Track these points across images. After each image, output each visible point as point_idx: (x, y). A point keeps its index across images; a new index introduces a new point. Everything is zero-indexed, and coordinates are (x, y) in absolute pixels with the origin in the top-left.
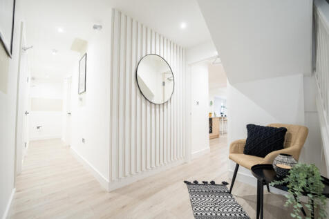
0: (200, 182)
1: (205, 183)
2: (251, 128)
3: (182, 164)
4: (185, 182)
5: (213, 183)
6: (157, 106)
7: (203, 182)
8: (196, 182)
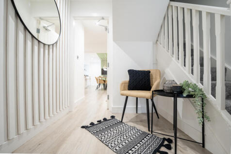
0: (96, 123)
1: (100, 122)
2: (131, 72)
3: (67, 114)
4: (83, 127)
5: (105, 119)
6: (51, 47)
7: (98, 122)
8: (92, 124)
